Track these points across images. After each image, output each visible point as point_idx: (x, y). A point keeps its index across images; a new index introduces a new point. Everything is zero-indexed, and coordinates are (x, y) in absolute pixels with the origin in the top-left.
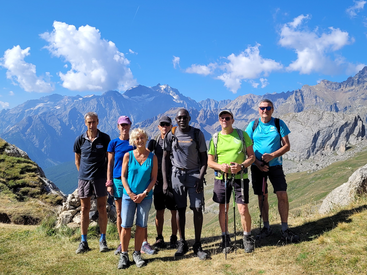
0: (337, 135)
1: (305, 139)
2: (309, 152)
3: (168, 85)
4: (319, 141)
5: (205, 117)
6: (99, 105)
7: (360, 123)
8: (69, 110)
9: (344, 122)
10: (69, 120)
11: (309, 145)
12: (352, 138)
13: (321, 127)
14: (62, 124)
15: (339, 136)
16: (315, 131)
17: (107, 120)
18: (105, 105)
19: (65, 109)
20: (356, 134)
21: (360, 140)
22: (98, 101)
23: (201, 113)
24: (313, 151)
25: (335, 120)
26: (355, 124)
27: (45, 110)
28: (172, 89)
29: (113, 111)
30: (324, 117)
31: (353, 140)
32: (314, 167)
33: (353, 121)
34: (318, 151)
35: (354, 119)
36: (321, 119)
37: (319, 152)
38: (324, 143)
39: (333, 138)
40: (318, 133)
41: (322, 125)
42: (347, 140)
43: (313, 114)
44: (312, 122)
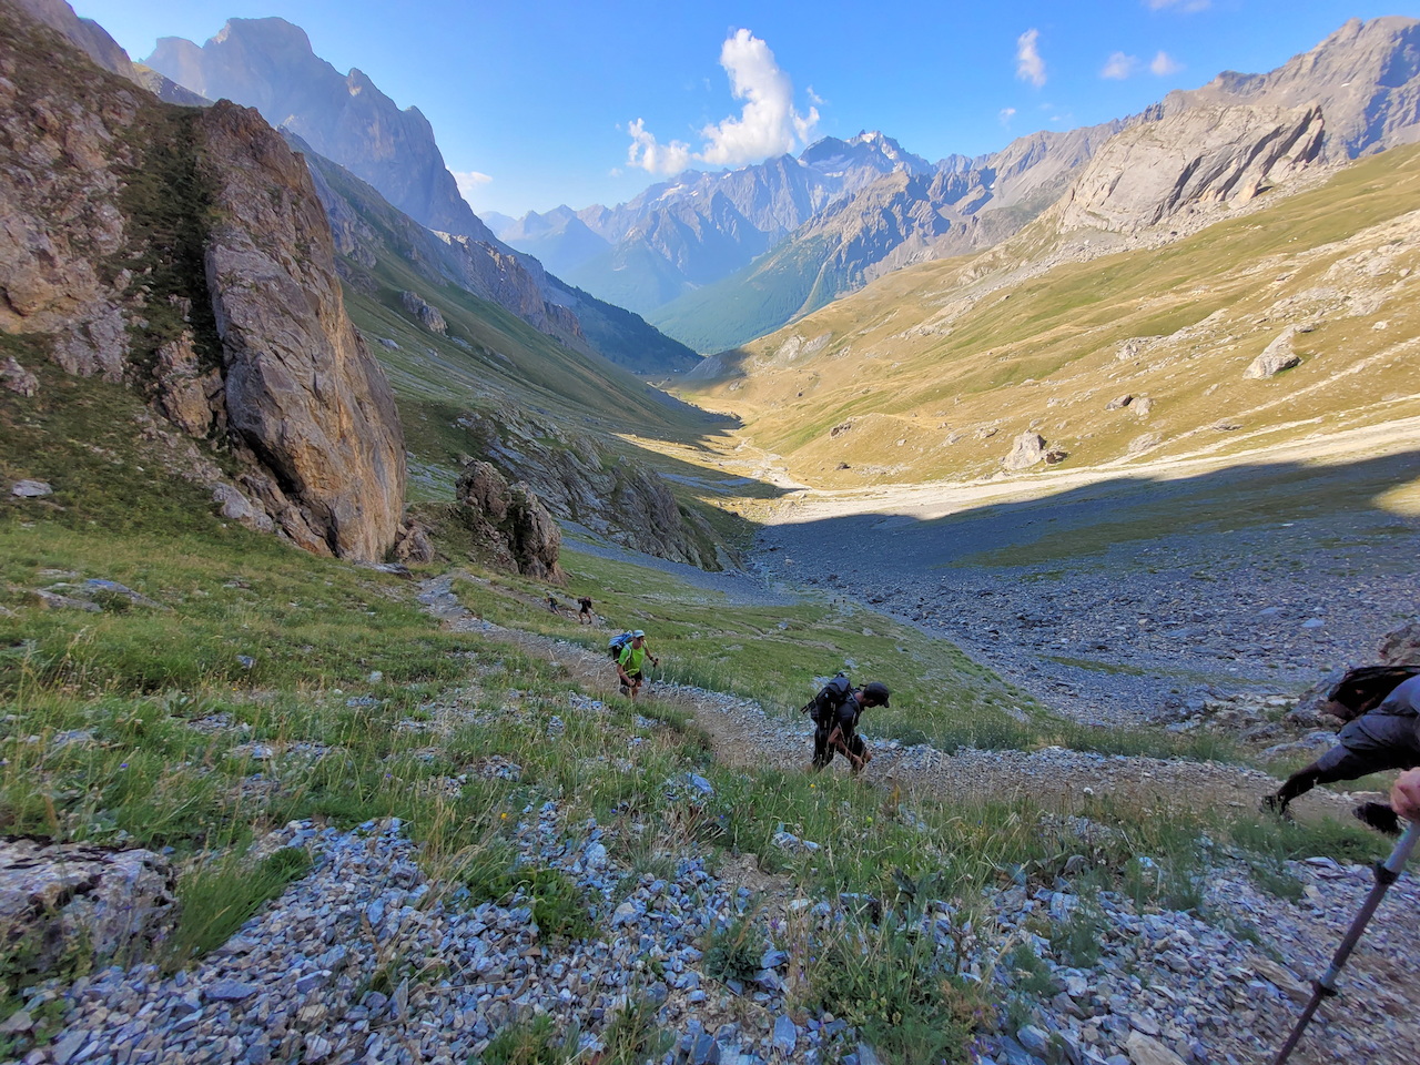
0: (1243, 162)
1: (1158, 180)
2: (1161, 209)
3: (879, 133)
4: (1193, 182)
5: (944, 188)
6: (758, 182)
7: (1314, 128)
8: (711, 196)
9: (1272, 127)
10: (713, 214)
11: (1167, 193)
12: (1279, 166)
13: (1208, 147)
14: (703, 221)
15: (1248, 164)
16: (1191, 159)
17: (772, 211)
18: (768, 182)
19: (706, 196)
20: (1294, 157)
21: (1298, 169)
22: (757, 176)
23: (937, 181)
24: (1170, 207)
25: (1251, 126)
26: (1303, 128)
27: (676, 200)
28: (887, 140)
29: (782, 192)
30: (1225, 121)
31: (1279, 172)
32: (1167, 237)
33: (1301, 121)
34: (1182, 205)
35: (1304, 116)
36: (1216, 126)
37: (1184, 208)
38: (1203, 185)
39: (1230, 172)
40: (1197, 163)
41: (1214, 141)
42: (1266, 172)
43: (1197, 116)
44: (1191, 137)
